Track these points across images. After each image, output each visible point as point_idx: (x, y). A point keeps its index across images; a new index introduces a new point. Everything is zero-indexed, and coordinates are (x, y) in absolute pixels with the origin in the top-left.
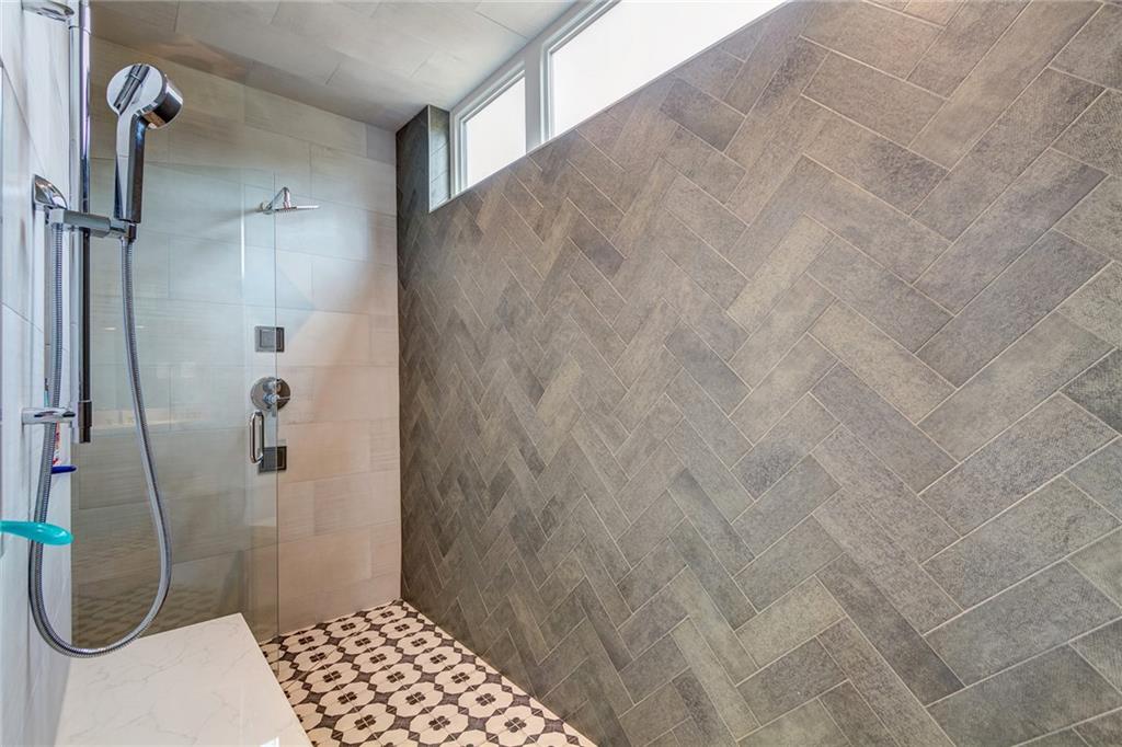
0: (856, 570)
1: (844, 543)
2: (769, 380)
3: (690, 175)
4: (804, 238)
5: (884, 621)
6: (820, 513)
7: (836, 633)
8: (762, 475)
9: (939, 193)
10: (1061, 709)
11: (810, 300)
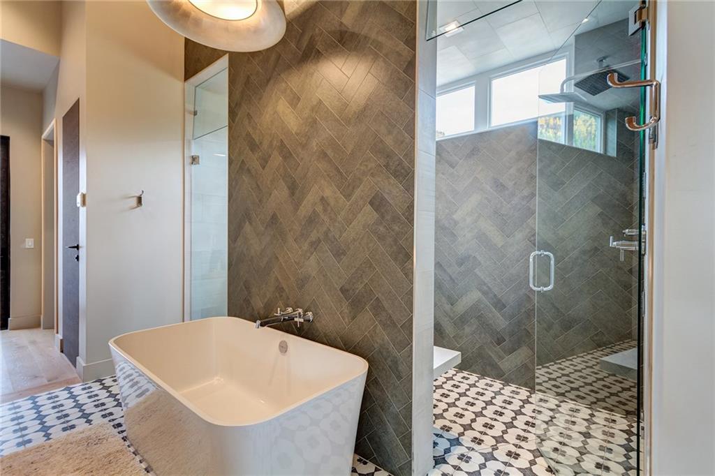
0: (485, 284)
1: (482, 277)
2: (465, 236)
3: (443, 174)
4: (475, 199)
5: (491, 295)
6: (477, 271)
7: (479, 301)
8: (461, 262)
9: (507, 192)
10: (524, 307)
11: (476, 215)
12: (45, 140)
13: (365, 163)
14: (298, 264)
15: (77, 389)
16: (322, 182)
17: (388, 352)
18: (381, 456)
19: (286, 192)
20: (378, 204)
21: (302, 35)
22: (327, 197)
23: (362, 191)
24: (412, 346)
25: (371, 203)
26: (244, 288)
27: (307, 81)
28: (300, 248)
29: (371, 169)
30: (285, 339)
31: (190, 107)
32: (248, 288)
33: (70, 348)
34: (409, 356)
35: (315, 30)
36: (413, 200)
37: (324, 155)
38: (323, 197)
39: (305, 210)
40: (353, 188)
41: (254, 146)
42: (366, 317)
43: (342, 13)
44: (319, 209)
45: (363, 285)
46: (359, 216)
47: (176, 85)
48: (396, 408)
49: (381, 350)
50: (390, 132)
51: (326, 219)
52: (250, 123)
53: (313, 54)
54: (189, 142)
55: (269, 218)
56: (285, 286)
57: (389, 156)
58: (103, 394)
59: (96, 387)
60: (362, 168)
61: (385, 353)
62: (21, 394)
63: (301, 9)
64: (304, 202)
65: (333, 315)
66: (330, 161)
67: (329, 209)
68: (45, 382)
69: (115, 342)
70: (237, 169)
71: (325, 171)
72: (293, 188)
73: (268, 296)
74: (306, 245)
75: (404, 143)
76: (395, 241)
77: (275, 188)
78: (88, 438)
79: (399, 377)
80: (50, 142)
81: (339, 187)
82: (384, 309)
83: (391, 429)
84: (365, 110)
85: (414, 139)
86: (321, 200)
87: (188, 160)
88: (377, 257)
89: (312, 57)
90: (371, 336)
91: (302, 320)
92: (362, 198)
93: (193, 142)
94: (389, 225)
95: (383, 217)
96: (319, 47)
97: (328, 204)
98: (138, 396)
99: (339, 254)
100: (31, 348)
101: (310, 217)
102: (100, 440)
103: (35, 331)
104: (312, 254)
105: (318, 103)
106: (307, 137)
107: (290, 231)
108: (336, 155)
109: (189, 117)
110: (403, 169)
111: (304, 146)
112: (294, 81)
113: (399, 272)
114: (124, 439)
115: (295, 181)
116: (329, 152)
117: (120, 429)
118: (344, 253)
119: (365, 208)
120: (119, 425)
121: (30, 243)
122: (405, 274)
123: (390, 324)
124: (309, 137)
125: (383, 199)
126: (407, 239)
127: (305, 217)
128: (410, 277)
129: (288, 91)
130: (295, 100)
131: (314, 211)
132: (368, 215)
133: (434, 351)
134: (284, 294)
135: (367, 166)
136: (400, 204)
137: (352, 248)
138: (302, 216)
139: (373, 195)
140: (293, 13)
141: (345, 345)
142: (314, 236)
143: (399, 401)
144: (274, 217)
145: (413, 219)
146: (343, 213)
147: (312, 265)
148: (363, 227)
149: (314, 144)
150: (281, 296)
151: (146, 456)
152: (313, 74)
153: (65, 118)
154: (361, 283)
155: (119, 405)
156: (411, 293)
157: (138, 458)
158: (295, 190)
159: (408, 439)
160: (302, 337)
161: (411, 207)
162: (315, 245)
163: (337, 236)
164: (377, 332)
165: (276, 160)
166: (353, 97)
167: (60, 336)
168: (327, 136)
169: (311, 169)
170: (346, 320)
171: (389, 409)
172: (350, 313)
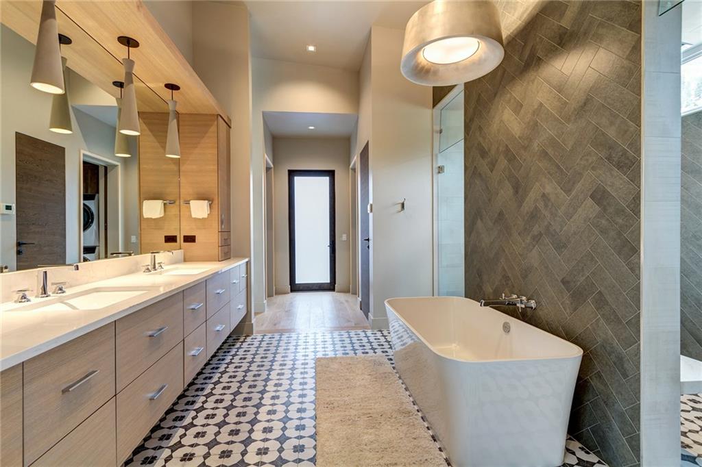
12: (352, 169)
13: (585, 158)
14: (521, 255)
15: (369, 333)
16: (543, 179)
17: (612, 348)
18: (605, 451)
19: (511, 191)
20: (599, 197)
21: (524, 47)
22: (548, 194)
23: (583, 185)
24: (639, 345)
25: (592, 197)
26: (477, 275)
27: (530, 87)
28: (524, 241)
29: (592, 162)
30: (508, 321)
31: (437, 128)
32: (480, 276)
33: (365, 307)
34: (636, 355)
35: (536, 40)
36: (640, 191)
37: (544, 154)
38: (544, 193)
39: (528, 205)
40: (574, 183)
41: (484, 153)
42: (589, 308)
43: (562, 15)
44: (541, 205)
45: (584, 278)
46: (580, 210)
47: (427, 113)
48: (621, 406)
49: (605, 345)
50: (612, 123)
51: (547, 213)
52: (480, 133)
53: (534, 62)
54: (437, 155)
55: (496, 215)
56: (510, 275)
57: (611, 147)
58: (382, 339)
59: (379, 334)
60: (582, 163)
61: (608, 348)
62: (342, 328)
63: (524, 24)
64: (527, 200)
65: (555, 304)
66: (550, 159)
67: (550, 204)
68: (353, 325)
69: (388, 302)
70: (472, 174)
71: (546, 169)
72: (516, 188)
73: (497, 283)
74: (529, 238)
75: (628, 133)
76: (619, 234)
77: (501, 188)
78: (375, 361)
79: (625, 375)
80: (354, 170)
81: (559, 183)
82: (607, 303)
83: (616, 426)
84: (585, 105)
85: (640, 126)
86: (542, 196)
87: (436, 171)
88: (599, 251)
89: (533, 65)
90: (594, 329)
91: (523, 306)
92: (582, 192)
93: (439, 155)
94: (611, 218)
95: (605, 210)
96: (540, 54)
97: (549, 200)
98: (402, 345)
99: (560, 246)
100: (346, 304)
101: (532, 213)
102: (381, 364)
103: (348, 294)
104: (534, 246)
105: (538, 106)
106: (529, 140)
107: (514, 226)
108: (556, 153)
109: (436, 136)
110: (628, 159)
111: (525, 148)
112: (517, 91)
113: (623, 266)
114: (394, 368)
115: (519, 181)
116: (550, 151)
117: (392, 362)
118: (565, 246)
119: (586, 201)
120: (391, 359)
121: (344, 237)
122: (631, 269)
123: (613, 319)
124: (531, 139)
125: (605, 191)
126: (633, 232)
127: (528, 213)
128: (637, 272)
129: (512, 101)
130: (518, 107)
131: (536, 207)
132: (589, 208)
133: (681, 361)
134: (510, 282)
135: (587, 160)
136: (624, 196)
137: (572, 242)
138: (525, 211)
139: (594, 189)
140: (516, 29)
141: (566, 335)
142: (536, 229)
143: (625, 399)
144: (501, 214)
145: (640, 211)
146: (563, 208)
147: (534, 257)
148: (585, 221)
149: (535, 146)
150: (507, 284)
151: (405, 381)
152: (534, 80)
153: (361, 154)
154: (582, 276)
155: (391, 348)
156: (638, 288)
157: (401, 381)
158: (519, 189)
159: (635, 441)
160: (526, 322)
161: (637, 199)
162: (537, 238)
163: (558, 230)
164: (600, 325)
165: (503, 163)
166: (572, 95)
167: (360, 299)
168: (547, 136)
169: (532, 169)
170: (568, 311)
171: (614, 405)
172: (572, 304)
